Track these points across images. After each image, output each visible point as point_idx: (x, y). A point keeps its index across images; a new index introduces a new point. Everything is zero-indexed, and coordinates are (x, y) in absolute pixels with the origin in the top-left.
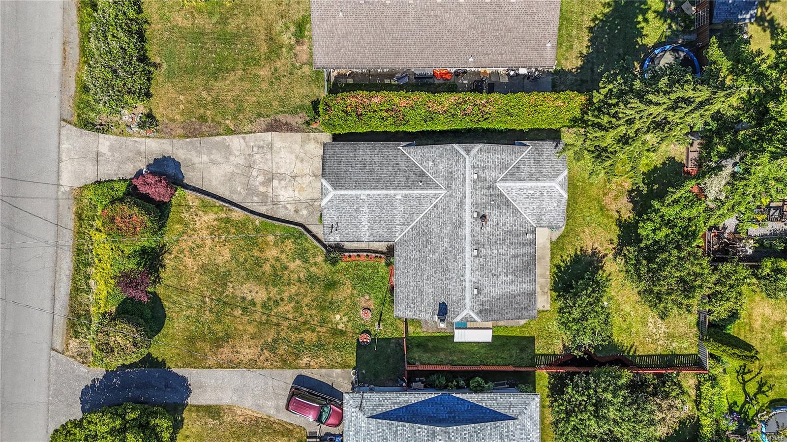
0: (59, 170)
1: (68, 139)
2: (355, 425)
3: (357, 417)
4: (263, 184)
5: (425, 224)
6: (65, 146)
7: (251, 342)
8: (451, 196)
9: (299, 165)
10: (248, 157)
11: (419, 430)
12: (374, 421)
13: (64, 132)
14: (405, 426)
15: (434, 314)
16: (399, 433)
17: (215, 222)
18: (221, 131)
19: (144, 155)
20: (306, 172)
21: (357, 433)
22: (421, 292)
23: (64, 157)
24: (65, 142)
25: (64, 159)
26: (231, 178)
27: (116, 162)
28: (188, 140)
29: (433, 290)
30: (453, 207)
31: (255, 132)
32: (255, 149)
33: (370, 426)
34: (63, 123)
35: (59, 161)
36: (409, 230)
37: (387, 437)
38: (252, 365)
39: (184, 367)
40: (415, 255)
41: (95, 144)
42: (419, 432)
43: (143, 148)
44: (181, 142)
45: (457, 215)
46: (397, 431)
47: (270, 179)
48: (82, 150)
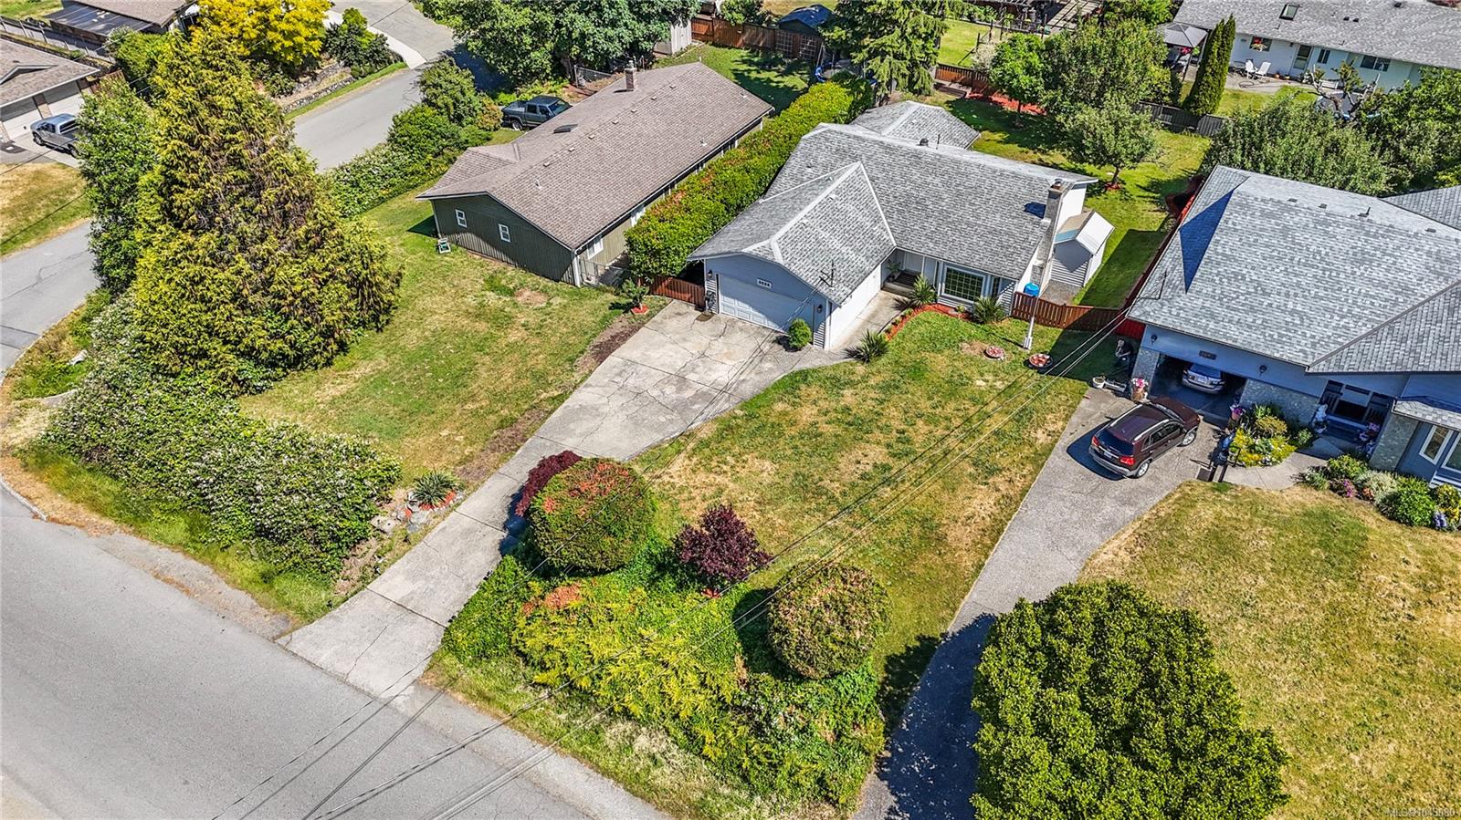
0: (357, 689)
1: (317, 646)
2: (1196, 316)
3: (1181, 309)
4: (679, 390)
5: (891, 198)
6: (324, 657)
7: (960, 494)
8: (869, 158)
9: (687, 345)
10: (622, 391)
11: (1230, 222)
12: (1197, 284)
13: (297, 646)
14: (1217, 241)
15: (1039, 223)
16: (1228, 253)
17: (695, 459)
18: (550, 408)
19: (478, 526)
20: (705, 341)
21: (1213, 316)
22: (994, 232)
23: (342, 668)
24: (319, 652)
25: (346, 669)
26: (636, 422)
27: (447, 577)
28: (519, 451)
29: (998, 216)
30: (886, 159)
31: (591, 372)
32: (617, 379)
33: (1205, 291)
34: (282, 641)
35: (343, 680)
36: (889, 223)
37: (1233, 272)
38: (1010, 504)
39: (954, 610)
40: (931, 225)
41: (380, 601)
42: (1234, 224)
43: (466, 523)
44: (511, 462)
45: (901, 158)
46: (1224, 255)
47: (682, 381)
48: (366, 630)
